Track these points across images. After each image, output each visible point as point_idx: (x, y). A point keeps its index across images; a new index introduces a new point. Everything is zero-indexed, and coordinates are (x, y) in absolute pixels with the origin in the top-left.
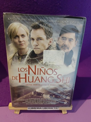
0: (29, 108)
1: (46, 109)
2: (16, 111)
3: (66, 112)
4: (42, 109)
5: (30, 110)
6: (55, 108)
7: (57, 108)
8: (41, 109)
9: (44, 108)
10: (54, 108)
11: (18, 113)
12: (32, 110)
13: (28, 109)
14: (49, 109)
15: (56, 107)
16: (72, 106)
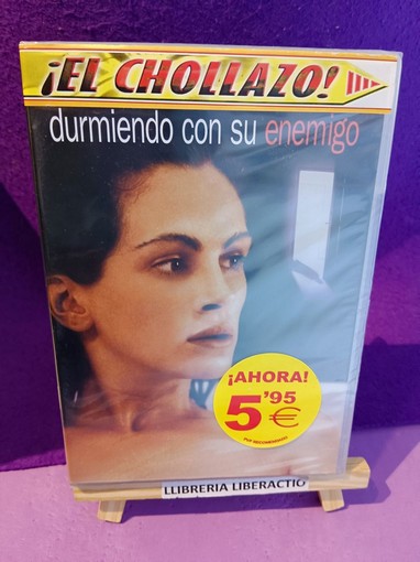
0: (169, 490)
1: (250, 492)
2: (105, 505)
3: (341, 504)
4: (230, 493)
5: (174, 496)
6: (291, 483)
7: (301, 483)
8: (223, 494)
9: (237, 486)
10: (284, 484)
11: (118, 516)
12: (182, 496)
13: (164, 497)
14: (263, 491)
15: (295, 479)
16: (369, 471)
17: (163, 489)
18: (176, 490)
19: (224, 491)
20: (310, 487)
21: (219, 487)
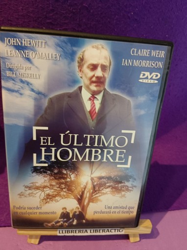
0: (61, 232)
1: (98, 234)
2: (31, 237)
3: (138, 239)
4: (89, 234)
5: (63, 235)
6: (116, 231)
7: (121, 231)
8: (86, 234)
9: (92, 231)
10: (113, 231)
12: (67, 234)
13: (59, 235)
14: (104, 234)
15: (119, 229)
16: (151, 226)
17: (58, 232)
18: (64, 232)
19: (86, 233)
20: (125, 232)
21: (84, 231)
